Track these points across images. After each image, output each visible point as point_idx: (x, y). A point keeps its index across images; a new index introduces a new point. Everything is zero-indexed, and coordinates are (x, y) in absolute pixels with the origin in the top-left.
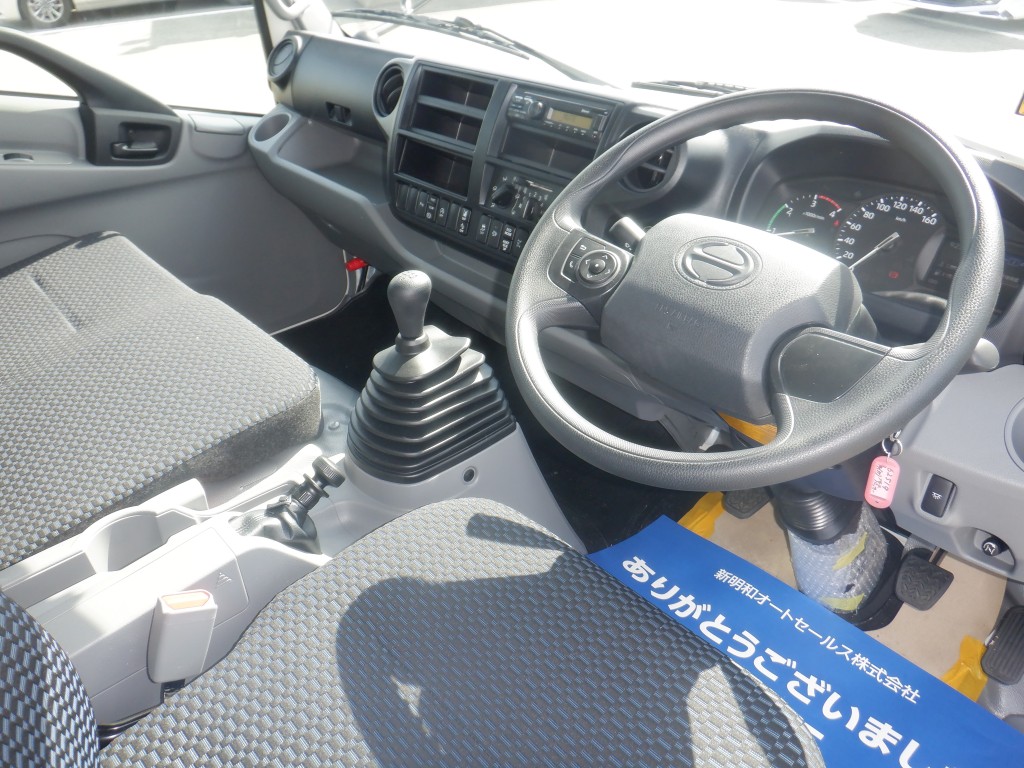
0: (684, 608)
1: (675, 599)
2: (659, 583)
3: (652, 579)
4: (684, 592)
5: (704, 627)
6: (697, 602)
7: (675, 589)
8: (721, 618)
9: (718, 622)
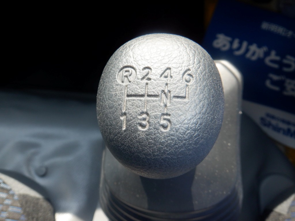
0: (254, 54)
1: (247, 50)
2: (236, 45)
3: (231, 43)
4: (250, 43)
5: (267, 61)
6: (259, 46)
7: (245, 44)
8: (273, 53)
9: (273, 56)
